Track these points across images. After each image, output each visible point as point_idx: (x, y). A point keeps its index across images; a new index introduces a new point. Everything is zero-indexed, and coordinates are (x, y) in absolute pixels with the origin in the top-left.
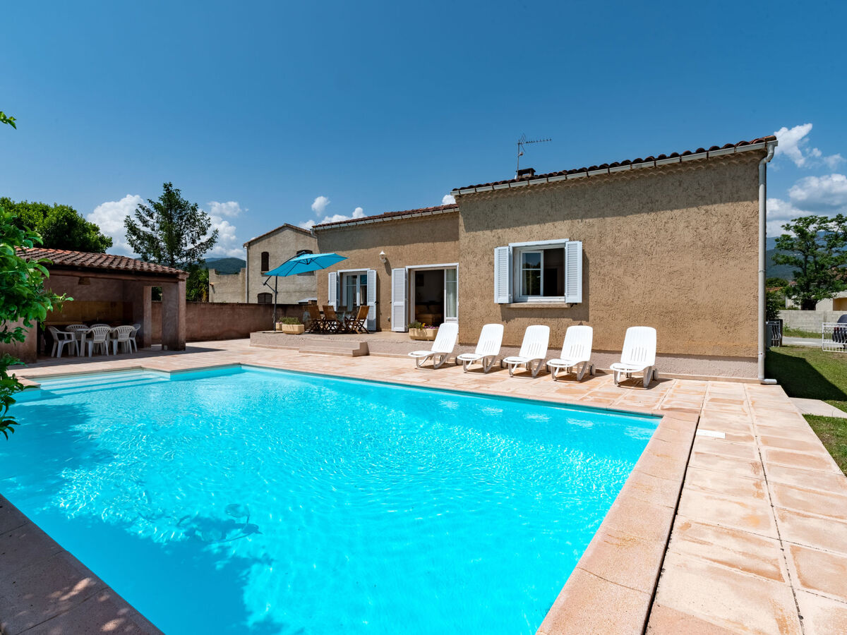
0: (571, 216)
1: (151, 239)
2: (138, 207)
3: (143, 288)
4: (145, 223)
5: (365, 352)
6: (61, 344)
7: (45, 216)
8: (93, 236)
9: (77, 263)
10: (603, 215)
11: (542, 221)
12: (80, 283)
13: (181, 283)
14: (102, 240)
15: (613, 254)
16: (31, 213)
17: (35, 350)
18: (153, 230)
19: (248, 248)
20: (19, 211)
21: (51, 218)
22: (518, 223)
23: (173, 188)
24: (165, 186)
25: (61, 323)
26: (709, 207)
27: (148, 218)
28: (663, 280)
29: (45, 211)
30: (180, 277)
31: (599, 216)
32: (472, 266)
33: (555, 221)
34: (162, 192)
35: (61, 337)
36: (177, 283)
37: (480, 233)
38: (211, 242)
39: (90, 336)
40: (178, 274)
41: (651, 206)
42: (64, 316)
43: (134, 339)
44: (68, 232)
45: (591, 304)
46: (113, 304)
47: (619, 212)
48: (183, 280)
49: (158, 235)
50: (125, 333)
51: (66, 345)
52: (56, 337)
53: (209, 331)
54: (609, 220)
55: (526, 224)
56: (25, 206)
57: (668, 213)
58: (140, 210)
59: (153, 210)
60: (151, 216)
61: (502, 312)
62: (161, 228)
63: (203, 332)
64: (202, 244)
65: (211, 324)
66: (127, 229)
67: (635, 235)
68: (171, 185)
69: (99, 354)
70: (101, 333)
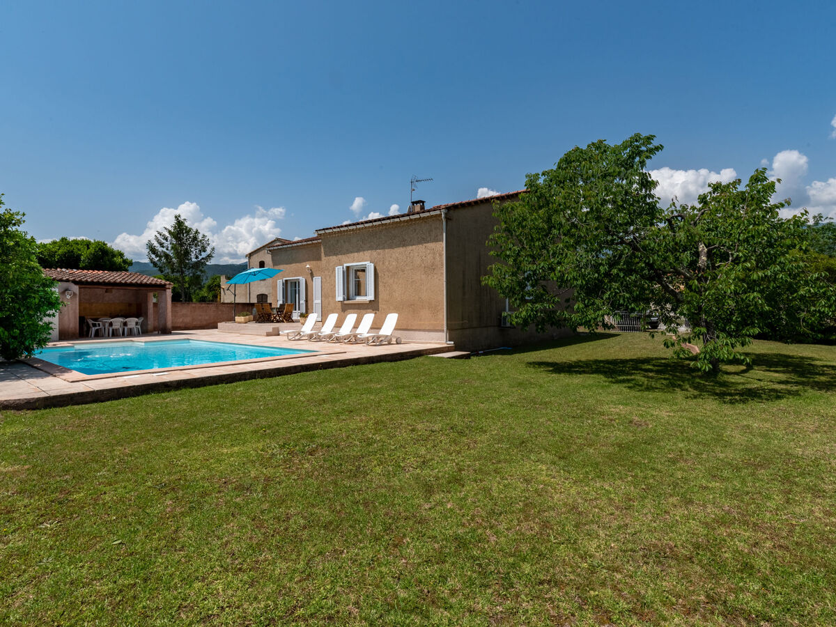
0: (371, 248)
1: (167, 256)
2: (156, 234)
3: (147, 295)
4: (162, 245)
5: (276, 333)
6: (94, 329)
7: (88, 248)
8: (118, 260)
9: (101, 281)
10: (384, 248)
11: (358, 251)
12: (106, 292)
13: (168, 290)
14: (125, 262)
15: (389, 271)
16: (79, 247)
17: (78, 331)
18: (167, 250)
19: (250, 258)
20: (72, 246)
21: (92, 250)
22: (348, 252)
23: (181, 219)
24: (176, 217)
25: (95, 317)
26: (427, 245)
27: (164, 241)
28: (409, 286)
29: (88, 244)
30: (167, 286)
31: (382, 249)
32: (328, 278)
33: (364, 251)
34: (174, 222)
35: (94, 325)
36: (165, 290)
37: (331, 257)
38: (209, 256)
39: (111, 324)
40: (165, 285)
41: (404, 244)
42: (98, 313)
43: (139, 327)
44: (102, 258)
45: (380, 301)
46: (130, 305)
47: (391, 247)
48: (169, 289)
49: (171, 253)
50: (132, 322)
51: (97, 330)
52: (91, 325)
53: (199, 323)
54: (386, 250)
55: (352, 252)
56: (76, 242)
57: (410, 248)
58: (158, 236)
59: (167, 234)
60: (166, 239)
61: (342, 306)
62: (172, 248)
63: (194, 323)
64: (203, 259)
65: (200, 318)
66: (148, 250)
67: (397, 260)
68: (179, 216)
69: (115, 334)
70: (117, 322)
